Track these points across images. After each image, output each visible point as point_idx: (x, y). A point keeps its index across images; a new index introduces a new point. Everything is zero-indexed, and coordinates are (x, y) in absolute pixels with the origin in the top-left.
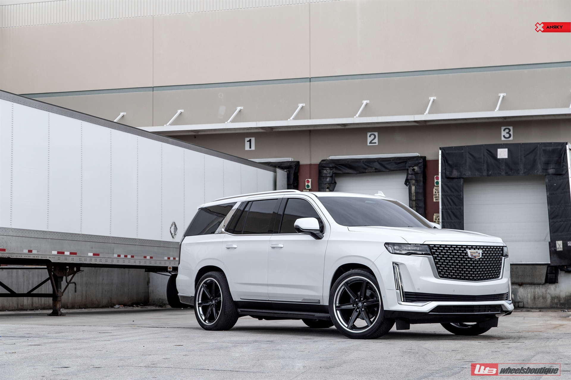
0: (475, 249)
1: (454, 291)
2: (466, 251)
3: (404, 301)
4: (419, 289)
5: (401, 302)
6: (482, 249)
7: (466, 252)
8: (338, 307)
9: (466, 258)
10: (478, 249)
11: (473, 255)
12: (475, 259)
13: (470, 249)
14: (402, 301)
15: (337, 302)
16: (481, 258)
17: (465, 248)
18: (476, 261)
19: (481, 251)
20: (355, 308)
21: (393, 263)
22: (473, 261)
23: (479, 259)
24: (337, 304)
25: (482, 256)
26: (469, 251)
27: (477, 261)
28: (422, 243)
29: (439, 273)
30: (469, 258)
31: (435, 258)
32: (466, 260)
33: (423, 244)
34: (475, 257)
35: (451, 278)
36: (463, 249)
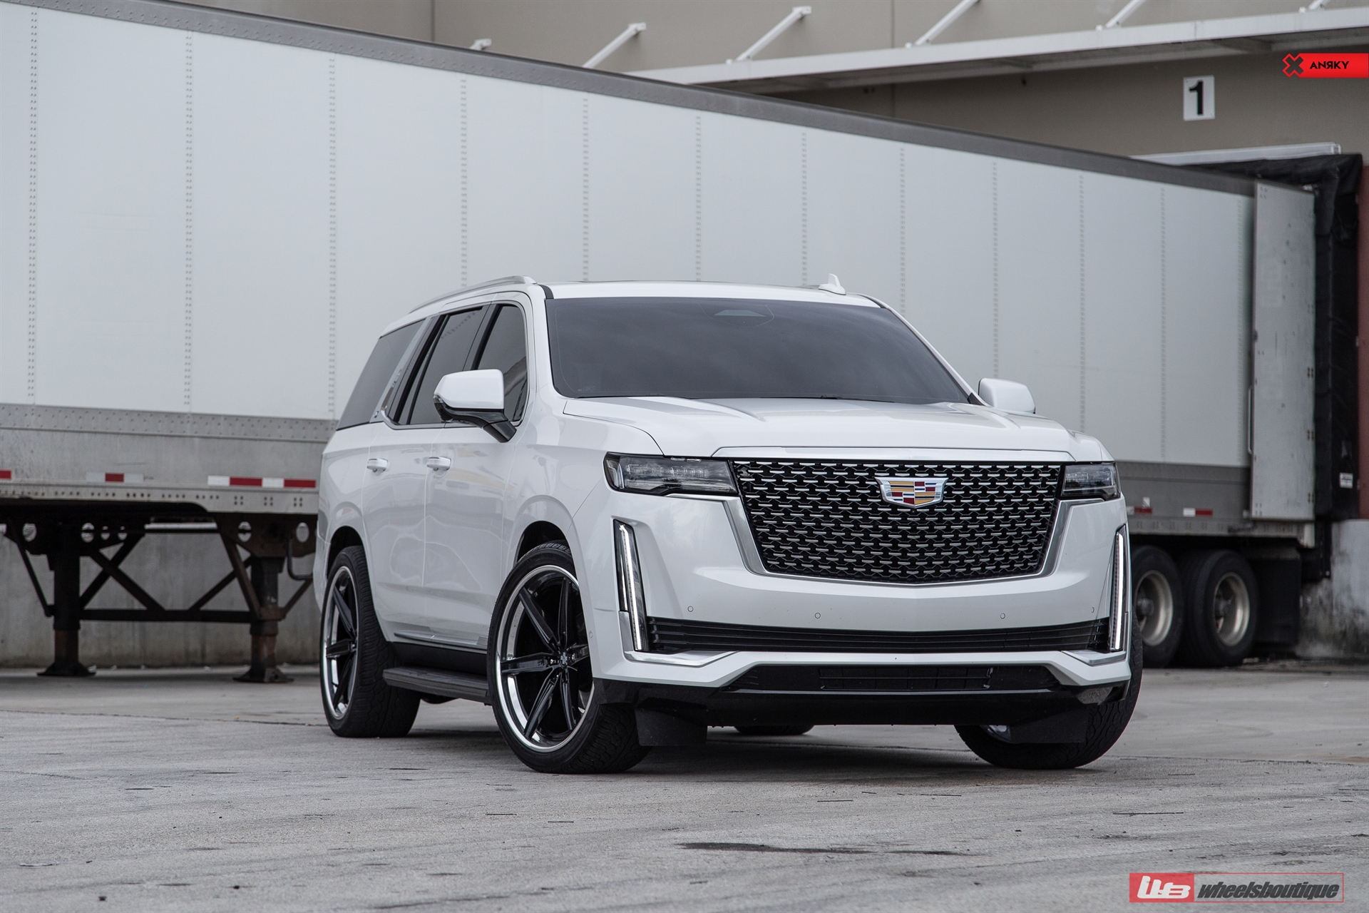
0: (912, 473)
1: (818, 616)
2: (875, 480)
3: (642, 651)
4: (690, 609)
5: (633, 653)
6: (949, 472)
7: (876, 483)
8: (514, 664)
9: (874, 506)
10: (931, 473)
11: (900, 494)
12: (912, 509)
13: (892, 473)
14: (640, 648)
15: (511, 651)
16: (940, 504)
17: (871, 471)
18: (914, 512)
19: (940, 482)
20: (551, 669)
21: (617, 522)
22: (904, 515)
23: (932, 507)
24: (510, 656)
25: (945, 497)
26: (885, 483)
27: (923, 516)
28: (709, 455)
29: (765, 556)
30: (884, 504)
31: (749, 506)
32: (875, 512)
33: (711, 459)
34: (911, 501)
35: (815, 572)
36: (865, 472)
